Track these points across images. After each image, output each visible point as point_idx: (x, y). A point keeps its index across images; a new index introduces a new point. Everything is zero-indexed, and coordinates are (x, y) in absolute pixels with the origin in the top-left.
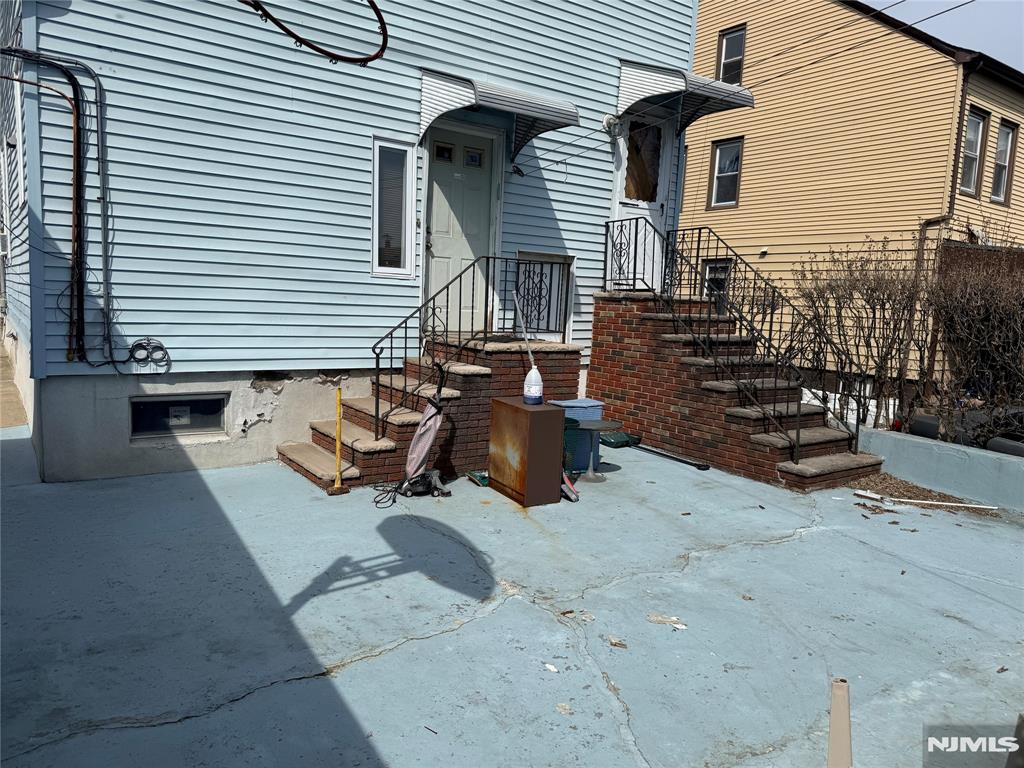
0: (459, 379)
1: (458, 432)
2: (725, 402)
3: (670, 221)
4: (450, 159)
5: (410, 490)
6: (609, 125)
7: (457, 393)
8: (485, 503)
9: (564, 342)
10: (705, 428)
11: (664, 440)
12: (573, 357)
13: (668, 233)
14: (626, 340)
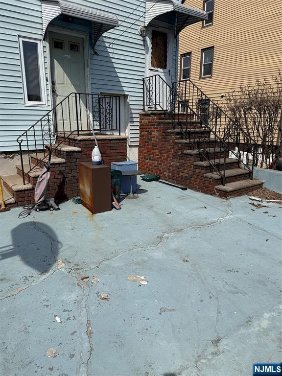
0: (65, 154)
1: (67, 179)
2: (193, 160)
3: (174, 78)
4: (61, 48)
5: (38, 208)
6: (141, 31)
7: (63, 160)
8: (74, 213)
9: (120, 135)
10: (186, 171)
11: (169, 178)
12: (124, 141)
13: (173, 83)
14: (153, 133)
